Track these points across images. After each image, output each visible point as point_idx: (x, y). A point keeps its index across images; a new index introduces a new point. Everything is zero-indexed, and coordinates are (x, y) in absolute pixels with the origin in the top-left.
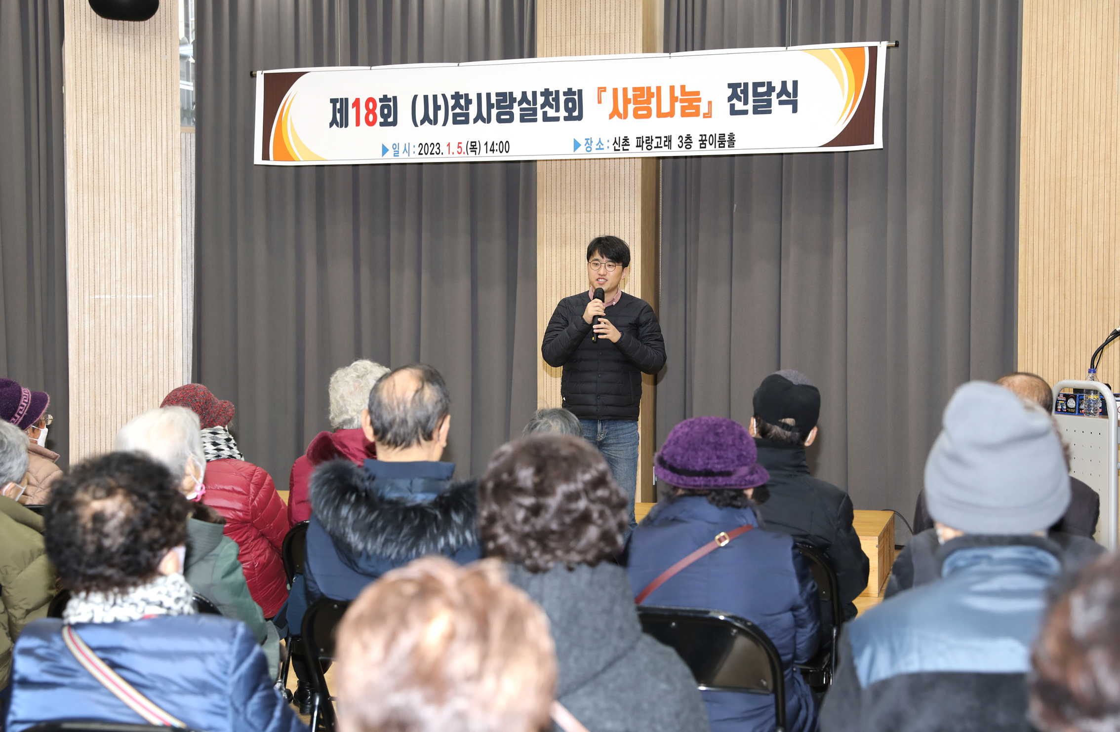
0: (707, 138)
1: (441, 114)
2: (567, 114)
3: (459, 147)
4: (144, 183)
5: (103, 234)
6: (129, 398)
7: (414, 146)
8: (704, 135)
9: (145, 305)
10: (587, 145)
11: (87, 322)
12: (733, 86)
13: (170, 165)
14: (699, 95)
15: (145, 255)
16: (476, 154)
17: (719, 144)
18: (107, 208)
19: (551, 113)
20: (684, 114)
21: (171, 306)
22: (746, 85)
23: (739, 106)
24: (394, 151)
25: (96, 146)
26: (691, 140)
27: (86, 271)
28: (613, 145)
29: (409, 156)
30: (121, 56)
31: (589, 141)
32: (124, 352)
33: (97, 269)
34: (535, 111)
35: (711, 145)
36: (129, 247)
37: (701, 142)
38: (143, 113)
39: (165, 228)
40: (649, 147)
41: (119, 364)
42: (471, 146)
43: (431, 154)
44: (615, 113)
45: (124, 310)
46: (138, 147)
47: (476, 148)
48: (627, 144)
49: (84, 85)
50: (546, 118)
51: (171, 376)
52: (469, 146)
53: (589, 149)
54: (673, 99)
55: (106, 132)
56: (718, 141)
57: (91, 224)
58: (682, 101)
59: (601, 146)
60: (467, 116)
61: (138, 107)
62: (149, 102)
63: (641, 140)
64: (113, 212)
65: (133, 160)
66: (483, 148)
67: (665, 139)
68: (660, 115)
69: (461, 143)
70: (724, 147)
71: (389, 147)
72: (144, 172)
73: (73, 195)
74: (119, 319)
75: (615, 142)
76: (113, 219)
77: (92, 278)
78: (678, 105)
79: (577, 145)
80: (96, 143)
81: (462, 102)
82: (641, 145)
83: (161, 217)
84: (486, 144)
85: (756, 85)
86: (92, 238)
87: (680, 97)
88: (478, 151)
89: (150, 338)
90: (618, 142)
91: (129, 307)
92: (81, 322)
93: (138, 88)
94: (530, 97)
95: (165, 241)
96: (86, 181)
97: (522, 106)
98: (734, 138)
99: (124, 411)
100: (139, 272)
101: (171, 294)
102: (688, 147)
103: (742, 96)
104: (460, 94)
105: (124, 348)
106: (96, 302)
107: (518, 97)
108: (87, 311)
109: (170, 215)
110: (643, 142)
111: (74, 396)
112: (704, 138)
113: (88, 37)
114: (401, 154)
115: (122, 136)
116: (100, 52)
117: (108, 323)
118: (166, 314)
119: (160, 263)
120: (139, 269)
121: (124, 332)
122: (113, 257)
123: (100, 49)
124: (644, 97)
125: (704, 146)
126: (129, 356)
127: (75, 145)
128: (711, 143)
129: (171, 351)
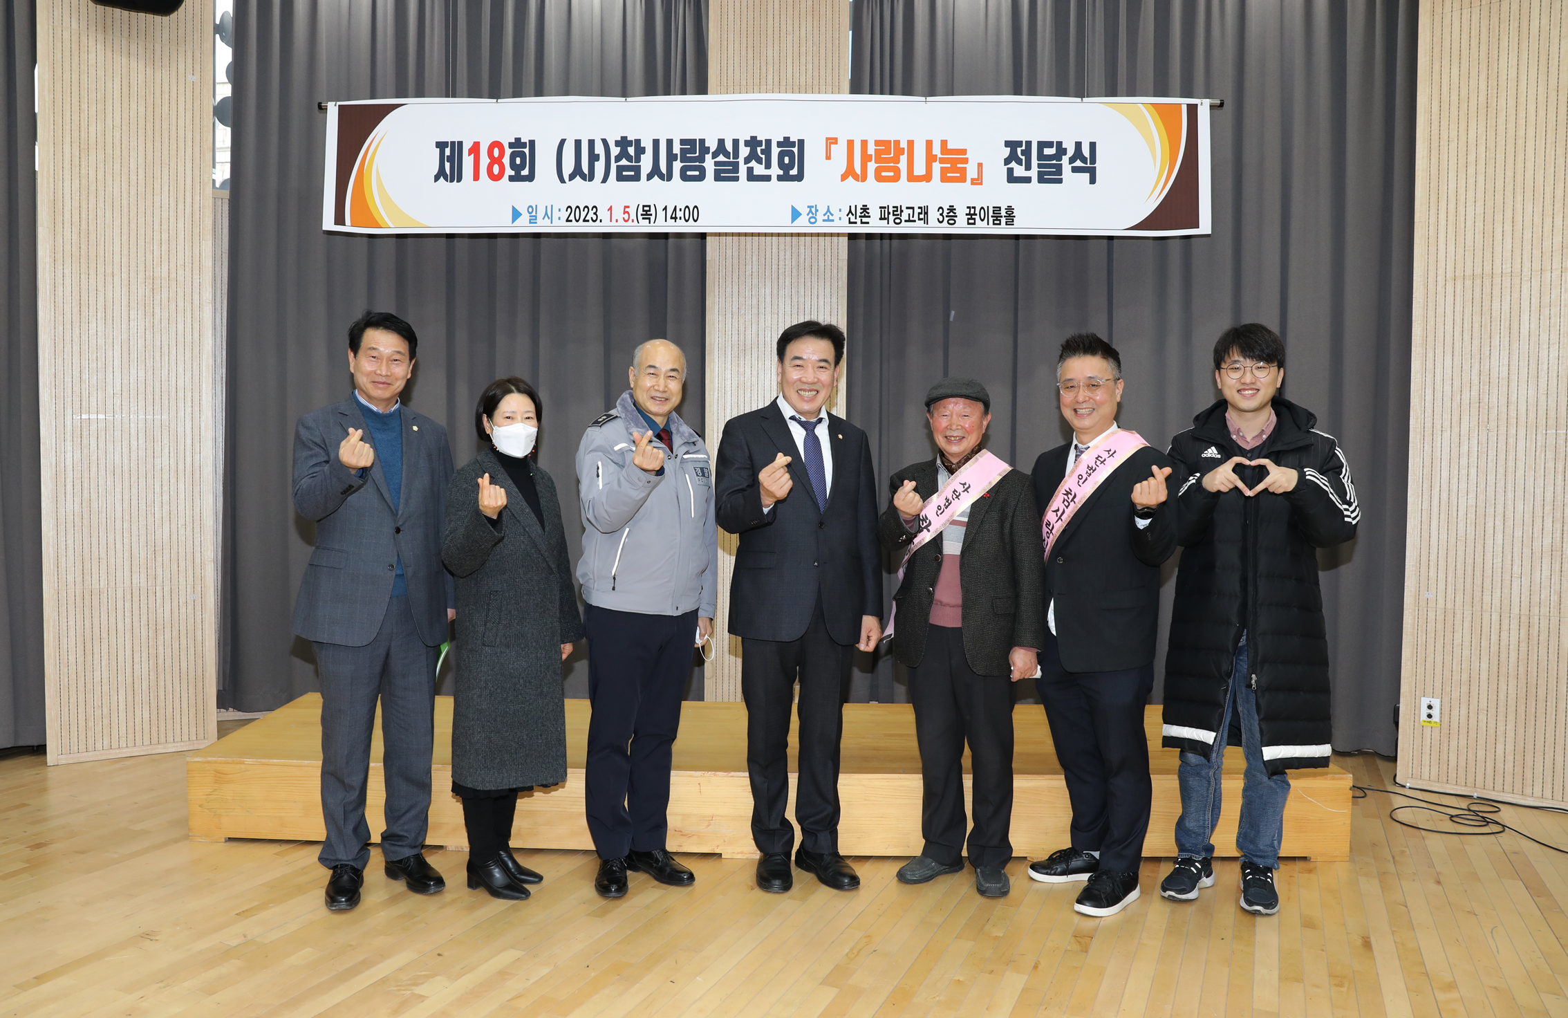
0: (977, 212)
1: (600, 167)
2: (781, 172)
3: (625, 212)
4: (157, 253)
5: (95, 325)
6: (135, 563)
7: (560, 210)
8: (973, 208)
9: (157, 429)
10: (811, 215)
11: (69, 453)
12: (1011, 145)
13: (196, 230)
14: (966, 154)
15: (157, 358)
16: (650, 223)
17: (994, 220)
18: (101, 288)
19: (759, 169)
20: (944, 179)
21: (196, 431)
22: (1029, 144)
23: (1019, 171)
24: (530, 216)
25: (84, 197)
26: (955, 213)
27: (68, 379)
28: (847, 215)
29: (552, 223)
30: (125, 70)
31: (813, 210)
32: (126, 497)
33: (85, 376)
34: (736, 167)
35: (982, 220)
36: (134, 345)
37: (969, 217)
38: (158, 154)
39: (189, 320)
40: (898, 221)
41: (119, 515)
42: (644, 211)
43: (584, 220)
44: (849, 173)
45: (126, 436)
46: (149, 203)
47: (651, 215)
48: (867, 214)
49: (67, 107)
50: (751, 177)
51: (197, 530)
52: (640, 211)
53: (813, 220)
54: (930, 158)
55: (100, 177)
56: (992, 217)
57: (76, 310)
58: (942, 161)
59: (830, 216)
60: (637, 170)
61: (149, 145)
62: (167, 140)
63: (886, 210)
65: (141, 220)
66: (661, 214)
67: (920, 211)
68: (912, 178)
69: (628, 207)
70: (1000, 224)
71: (523, 209)
72: (157, 238)
73: (48, 266)
74: (118, 449)
75: (850, 211)
77: (77, 389)
78: (937, 167)
79: (796, 214)
80: (84, 192)
81: (631, 150)
82: (886, 216)
83: (183, 304)
84: (665, 209)
85: (1042, 145)
86: (77, 331)
87: (939, 156)
88: (652, 218)
89: (166, 476)
90: (854, 213)
91: (133, 432)
92: (61, 453)
93: (150, 119)
94: (729, 147)
95: (188, 339)
96: (68, 247)
97: (717, 159)
98: (1013, 213)
99: (127, 582)
100: (149, 382)
101: (196, 414)
102: (951, 222)
104: (628, 139)
105: (126, 491)
106: (84, 425)
107: (712, 145)
108: (69, 438)
109: (196, 302)
110: (889, 213)
111: (50, 562)
112: (972, 211)
113: (75, 38)
114: (540, 221)
115: (125, 185)
116: (92, 61)
117: (102, 456)
118: (189, 442)
119: (181, 370)
120: (149, 378)
121: (126, 468)
122: (109, 359)
123: (92, 56)
124: (890, 154)
125: (972, 221)
126: (134, 503)
127: (52, 194)
128: (982, 218)
129: (197, 495)
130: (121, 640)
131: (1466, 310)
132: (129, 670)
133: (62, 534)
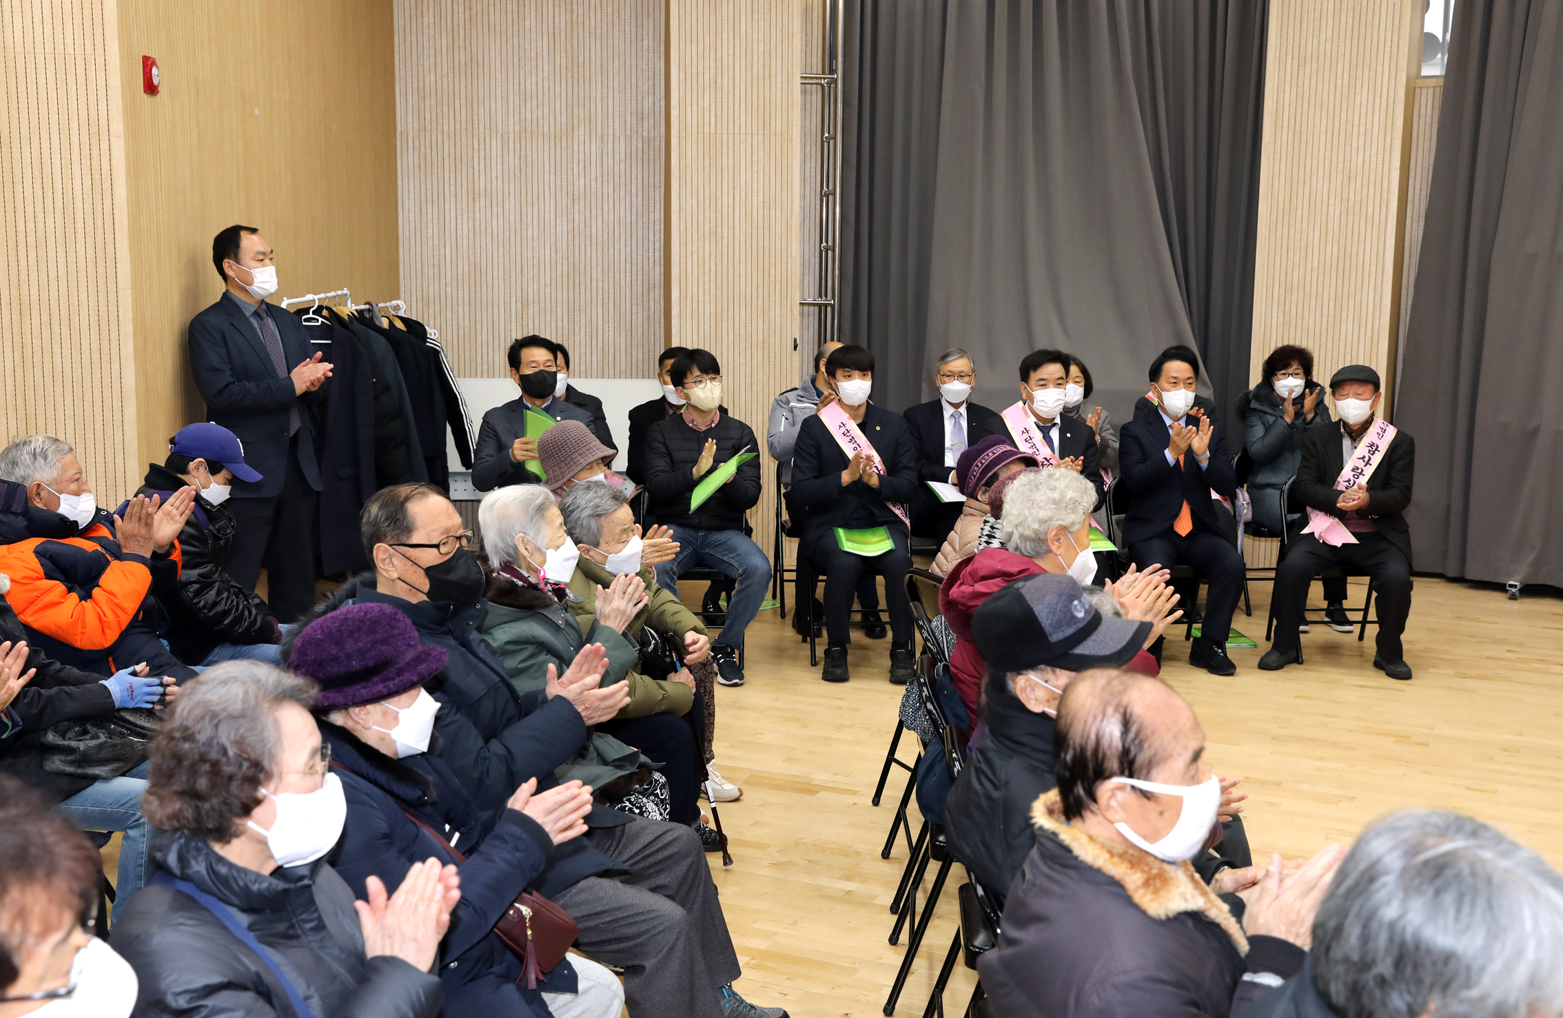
4: (1354, 145)
9: (1345, 299)
21: (1378, 301)
27: (1278, 257)
46: (1351, 101)
49: (1291, 29)
55: (1313, 84)
62: (1369, 43)
64: (1314, 185)
65: (1344, 117)
72: (1356, 131)
74: (1312, 315)
76: (1313, 194)
80: (1300, 100)
93: (1356, 27)
95: (1377, 219)
109: (1385, 186)
115: (1332, 89)
117: (1299, 321)
118: (1371, 310)
119: (1368, 247)
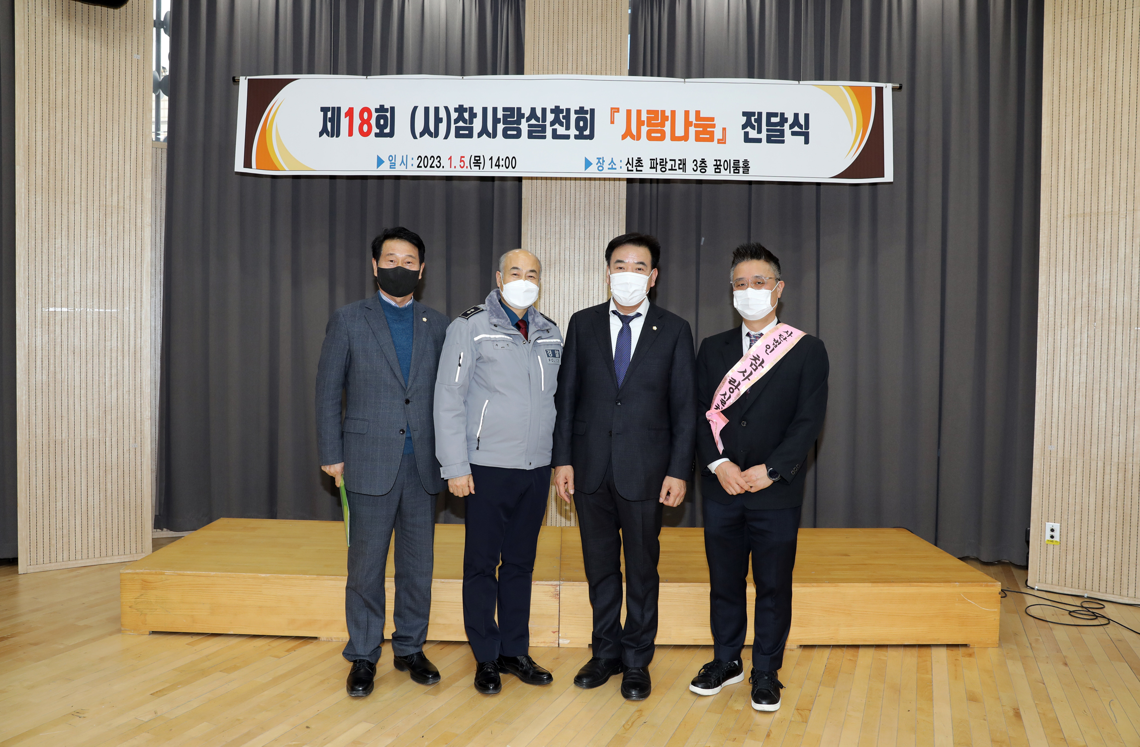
0: (722, 164)
1: (443, 127)
2: (577, 133)
3: (461, 161)
5: (60, 240)
6: (90, 420)
7: (412, 159)
8: (719, 160)
10: (599, 164)
11: (39, 337)
12: (748, 115)
13: (139, 171)
14: (714, 121)
15: (109, 266)
16: (479, 169)
17: (734, 170)
18: (65, 212)
19: (561, 130)
20: (698, 139)
22: (760, 114)
23: (753, 134)
24: (390, 163)
25: (52, 144)
26: (706, 164)
28: (626, 165)
29: (406, 168)
30: (85, 49)
31: (601, 161)
32: (83, 370)
33: (52, 279)
34: (544, 129)
35: (726, 170)
36: (91, 256)
37: (716, 167)
38: (110, 113)
39: (133, 238)
40: (663, 169)
41: (77, 384)
42: (475, 160)
43: (431, 167)
44: (628, 134)
45: (83, 324)
47: (481, 163)
48: (640, 165)
50: (555, 136)
51: (138, 395)
52: (473, 160)
53: (601, 168)
54: (688, 124)
56: (733, 167)
57: (45, 229)
58: (696, 126)
59: (614, 165)
60: (471, 129)
61: (104, 106)
63: (655, 161)
66: (488, 163)
67: (680, 162)
68: (674, 138)
69: (464, 157)
70: (739, 173)
71: (385, 158)
73: (23, 195)
75: (628, 162)
77: (45, 289)
78: (692, 130)
79: (588, 164)
81: (466, 115)
82: (655, 166)
83: (128, 226)
84: (491, 159)
85: (770, 115)
86: (45, 245)
87: (694, 122)
88: (482, 165)
89: (114, 355)
90: (631, 163)
91: (90, 321)
92: (32, 337)
94: (539, 114)
96: (39, 181)
97: (530, 123)
98: (748, 164)
99: (84, 434)
100: (102, 284)
101: (138, 308)
102: (702, 171)
103: (756, 124)
104: (464, 107)
105: (83, 366)
106: (51, 315)
107: (527, 112)
108: (39, 325)
110: (657, 164)
111: (23, 419)
112: (718, 163)
113: (45, 23)
114: (397, 166)
116: (59, 41)
120: (102, 280)
121: (83, 348)
122: (71, 266)
123: (59, 37)
124: (658, 120)
125: (718, 170)
126: (90, 375)
127: (26, 141)
128: (726, 168)
129: (138, 369)
130: (78, 478)
131: (1079, 239)
132: (84, 501)
133: (32, 398)
